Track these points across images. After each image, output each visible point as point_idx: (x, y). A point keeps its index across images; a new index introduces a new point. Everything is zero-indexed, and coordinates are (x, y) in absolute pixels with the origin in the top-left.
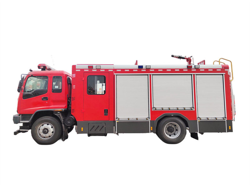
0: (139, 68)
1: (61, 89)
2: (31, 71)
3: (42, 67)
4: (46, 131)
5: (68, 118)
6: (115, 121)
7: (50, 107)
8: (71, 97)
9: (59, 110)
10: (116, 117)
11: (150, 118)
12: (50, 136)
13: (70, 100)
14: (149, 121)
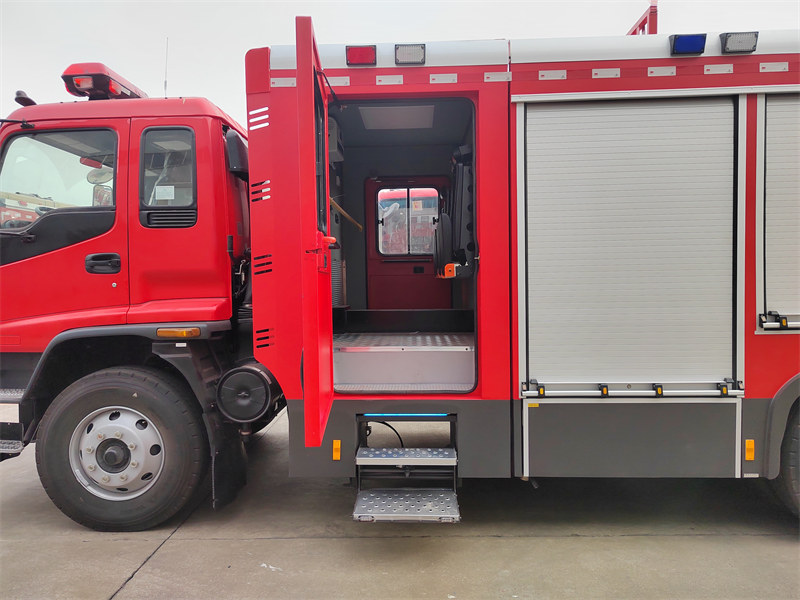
0: (673, 53)
1: (193, 208)
2: (23, 100)
3: (87, 84)
4: (114, 455)
5: (236, 378)
6: (515, 404)
7: (134, 310)
8: (248, 256)
9: (183, 330)
10: (522, 378)
11: (742, 386)
12: (147, 476)
13: (246, 269)
14: (738, 402)
